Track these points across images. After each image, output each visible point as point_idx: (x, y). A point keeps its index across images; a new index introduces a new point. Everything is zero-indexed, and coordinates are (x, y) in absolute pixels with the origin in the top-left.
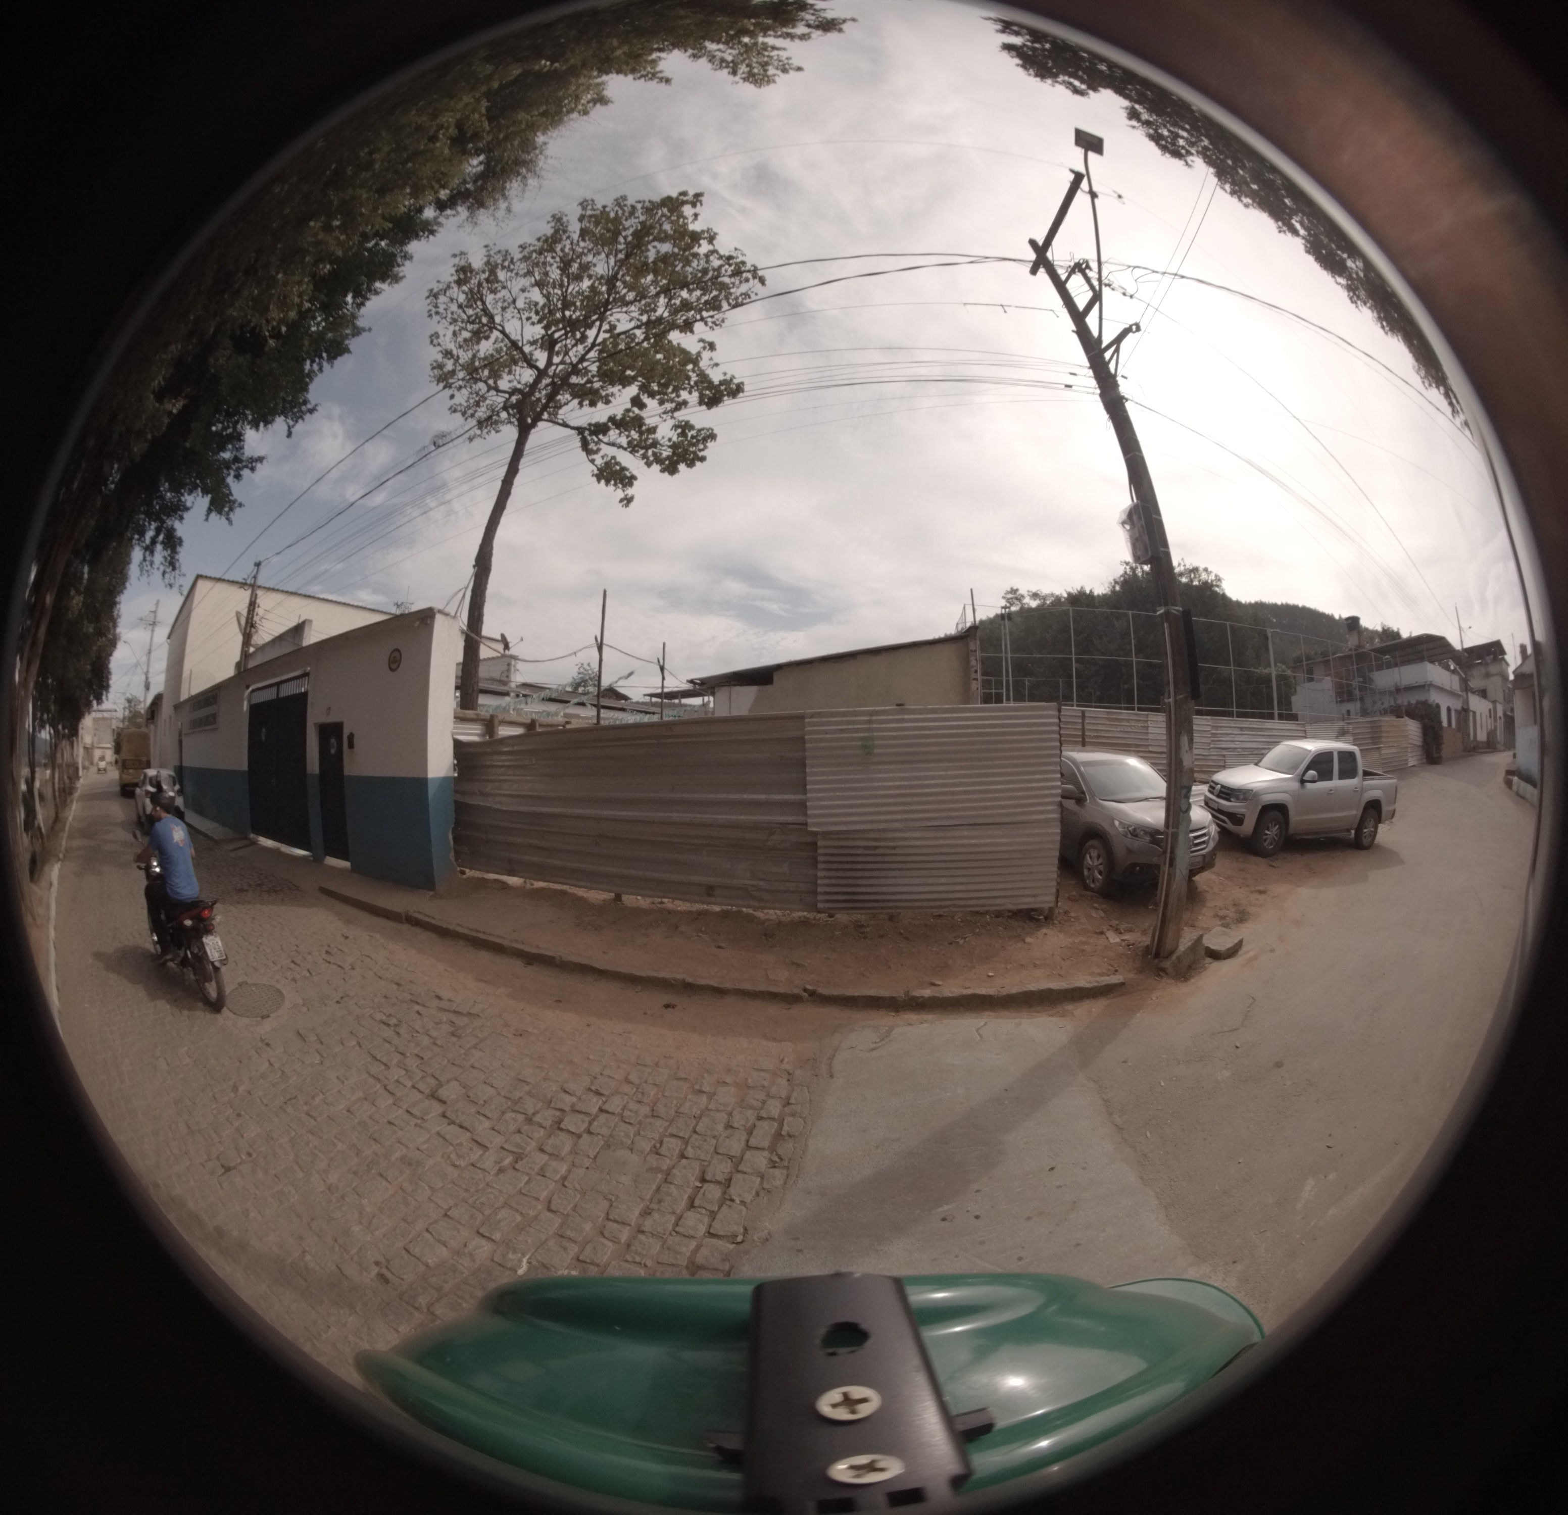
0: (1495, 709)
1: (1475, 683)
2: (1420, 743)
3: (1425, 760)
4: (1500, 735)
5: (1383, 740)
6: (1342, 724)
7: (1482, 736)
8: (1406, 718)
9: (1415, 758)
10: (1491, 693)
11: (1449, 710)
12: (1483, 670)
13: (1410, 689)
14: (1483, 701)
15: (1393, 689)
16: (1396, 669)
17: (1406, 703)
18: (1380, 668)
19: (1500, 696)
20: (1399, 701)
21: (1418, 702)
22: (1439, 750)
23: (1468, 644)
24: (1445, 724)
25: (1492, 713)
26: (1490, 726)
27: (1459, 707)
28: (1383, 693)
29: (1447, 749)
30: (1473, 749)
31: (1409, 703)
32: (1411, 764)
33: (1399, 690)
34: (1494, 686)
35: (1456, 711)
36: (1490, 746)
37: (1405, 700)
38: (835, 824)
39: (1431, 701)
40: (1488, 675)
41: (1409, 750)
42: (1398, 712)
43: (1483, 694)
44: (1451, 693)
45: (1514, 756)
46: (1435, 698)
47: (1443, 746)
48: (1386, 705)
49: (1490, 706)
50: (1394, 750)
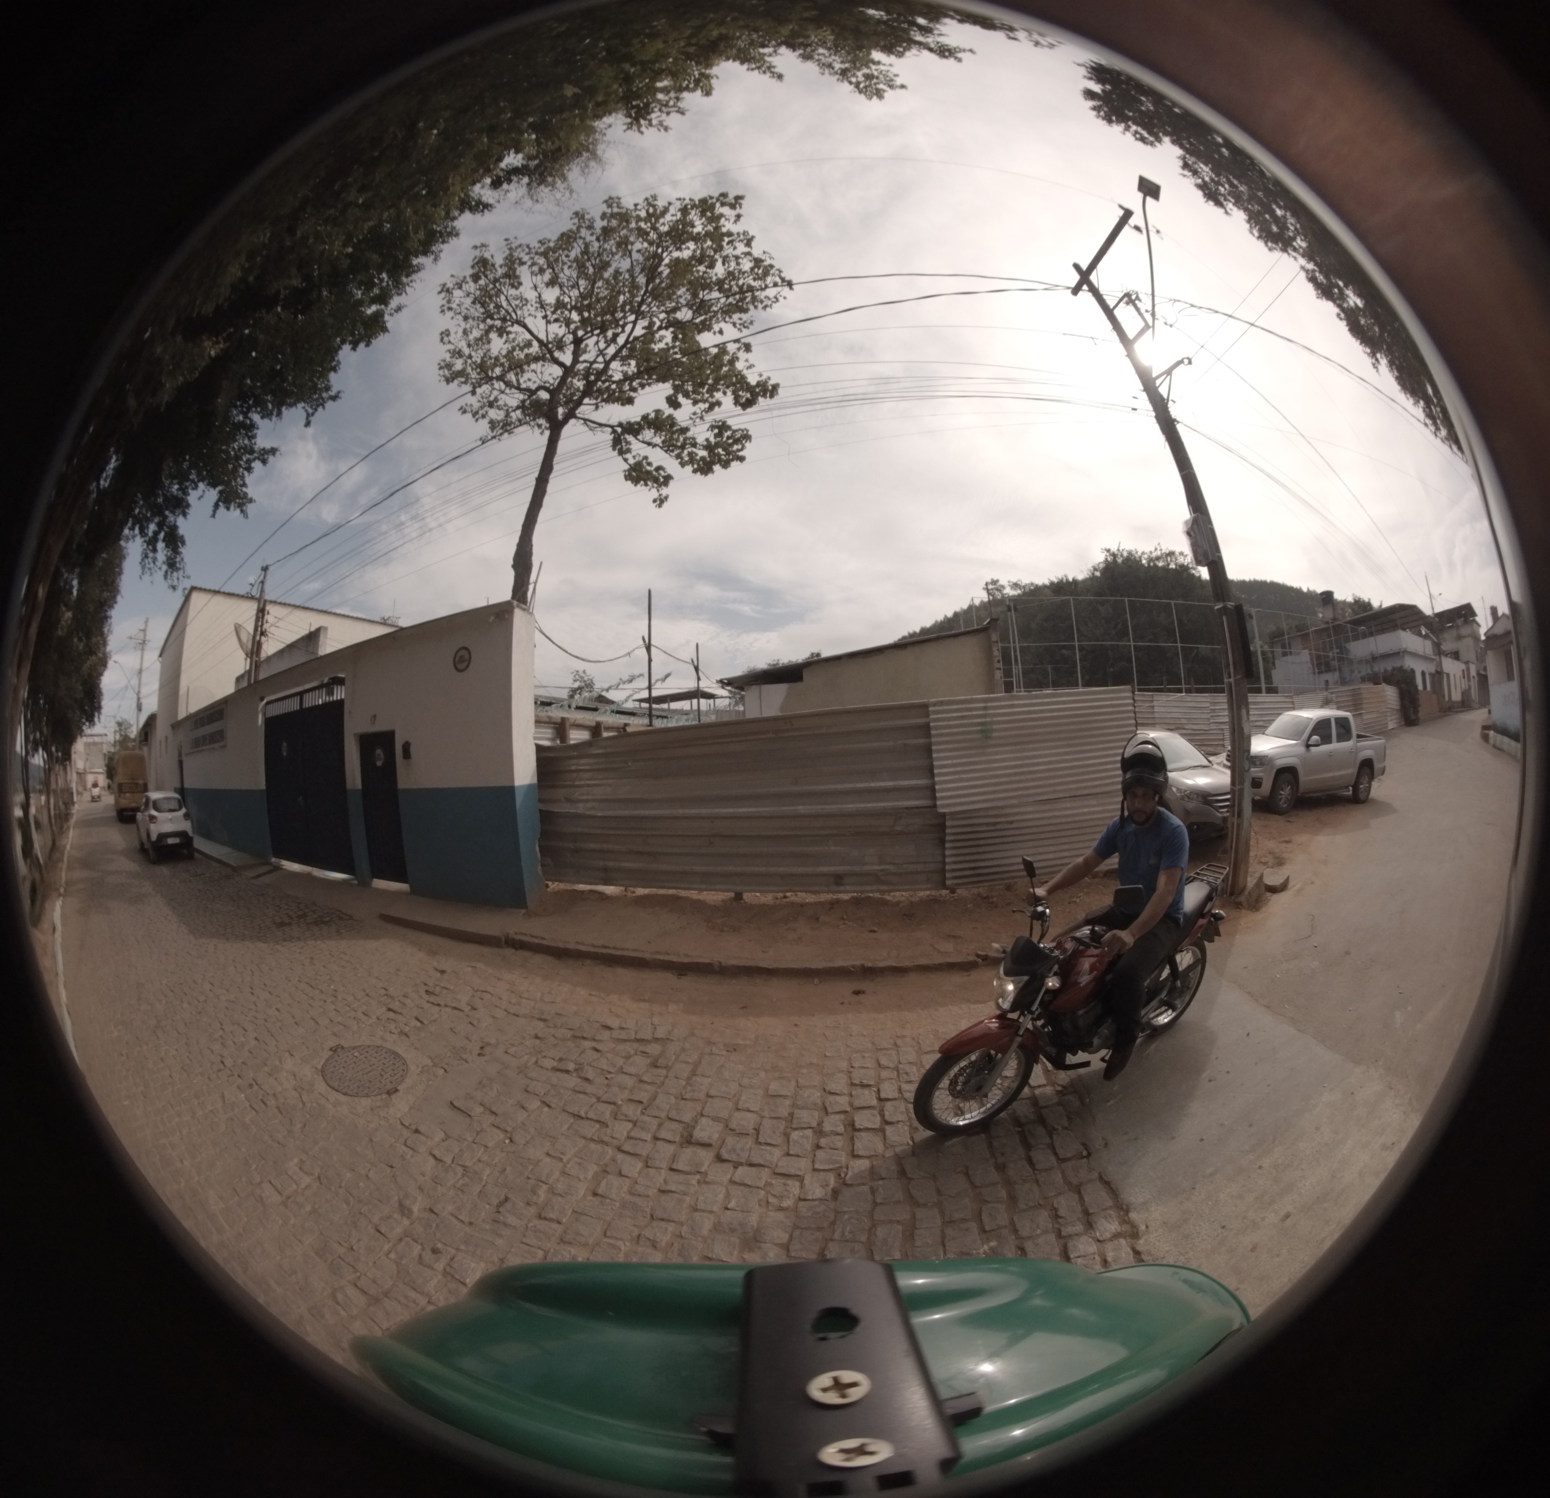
0: (1468, 669)
1: (1447, 646)
2: (1398, 707)
3: (1403, 723)
4: (1474, 694)
5: (1364, 706)
6: (1325, 693)
7: (1456, 696)
8: (1384, 684)
9: (1394, 721)
10: (1464, 655)
11: (1423, 674)
12: (1454, 633)
13: (1386, 656)
14: (1456, 662)
15: (1369, 657)
16: (1371, 639)
17: (1382, 671)
18: (1356, 638)
19: (1472, 656)
20: (1376, 669)
21: (1394, 669)
22: (1416, 712)
23: (1438, 609)
24: (1420, 687)
25: (1466, 674)
26: (1464, 686)
27: (1433, 671)
28: (1360, 662)
29: (1423, 712)
30: (1448, 709)
31: (1386, 671)
32: (1391, 725)
33: (1374, 658)
34: (1467, 648)
35: (1430, 674)
36: (1465, 705)
37: (1382, 667)
38: (961, 804)
39: (1406, 667)
40: (1459, 638)
41: (1388, 714)
42: (1375, 679)
43: (1456, 656)
44: (1425, 658)
45: (1490, 712)
46: (1409, 663)
47: (1420, 708)
48: (1363, 673)
49: (1463, 667)
50: (1375, 716)
